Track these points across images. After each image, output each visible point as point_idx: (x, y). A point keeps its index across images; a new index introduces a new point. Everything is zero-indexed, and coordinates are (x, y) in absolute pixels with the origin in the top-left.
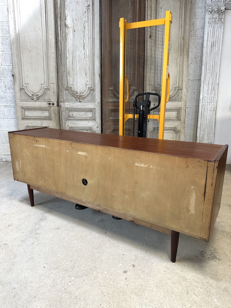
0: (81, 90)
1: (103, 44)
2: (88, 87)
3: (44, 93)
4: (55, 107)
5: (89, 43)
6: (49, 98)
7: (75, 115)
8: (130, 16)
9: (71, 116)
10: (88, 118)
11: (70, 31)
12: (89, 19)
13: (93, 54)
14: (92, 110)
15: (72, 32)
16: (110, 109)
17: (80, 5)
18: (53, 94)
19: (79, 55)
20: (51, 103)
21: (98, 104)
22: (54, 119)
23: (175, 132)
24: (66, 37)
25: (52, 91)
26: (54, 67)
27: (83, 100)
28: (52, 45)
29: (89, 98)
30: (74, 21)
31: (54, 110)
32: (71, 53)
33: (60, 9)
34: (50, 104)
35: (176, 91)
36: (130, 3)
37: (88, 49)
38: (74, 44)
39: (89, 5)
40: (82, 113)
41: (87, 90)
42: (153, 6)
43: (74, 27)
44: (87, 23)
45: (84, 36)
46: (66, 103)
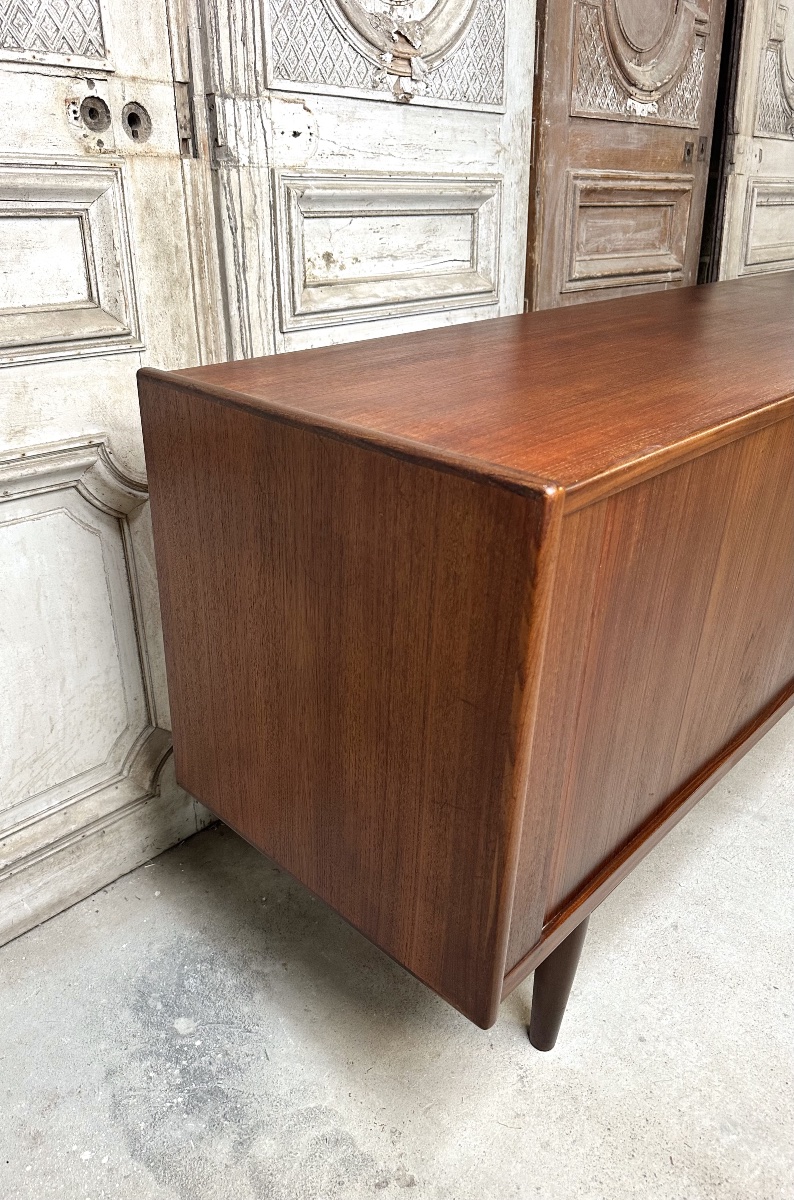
4: (163, 167)
7: (348, 263)
9: (320, 273)
14: (473, 198)
16: (582, 184)
20: (113, 97)
22: (166, 326)
29: (463, 67)
31: (149, 208)
34: (94, 112)
46: (281, 114)
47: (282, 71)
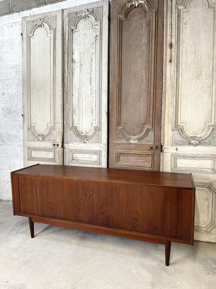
0: (86, 130)
1: (112, 76)
2: (94, 127)
3: (50, 133)
4: (59, 149)
5: (97, 77)
6: (54, 138)
7: (79, 158)
8: (143, 41)
9: (75, 159)
10: (93, 162)
11: (77, 66)
12: (97, 50)
13: (100, 89)
14: (97, 153)
15: (78, 67)
16: (118, 152)
17: (88, 36)
18: (58, 134)
19: (85, 92)
20: (56, 144)
21: (104, 145)
22: (58, 161)
23: (210, 190)
24: (72, 73)
25: (58, 131)
26: (60, 105)
27: (87, 141)
28: (59, 83)
29: (94, 139)
30: (81, 55)
31: (58, 152)
32: (77, 89)
33: (68, 44)
34: (54, 145)
35: (210, 132)
36: (144, 25)
37: (95, 84)
38: (81, 79)
39: (98, 35)
40: (87, 156)
41: (93, 130)
42: (174, 24)
43: (81, 61)
44: (95, 55)
45: (91, 69)
46: (71, 145)
47: (70, 141)
